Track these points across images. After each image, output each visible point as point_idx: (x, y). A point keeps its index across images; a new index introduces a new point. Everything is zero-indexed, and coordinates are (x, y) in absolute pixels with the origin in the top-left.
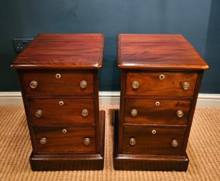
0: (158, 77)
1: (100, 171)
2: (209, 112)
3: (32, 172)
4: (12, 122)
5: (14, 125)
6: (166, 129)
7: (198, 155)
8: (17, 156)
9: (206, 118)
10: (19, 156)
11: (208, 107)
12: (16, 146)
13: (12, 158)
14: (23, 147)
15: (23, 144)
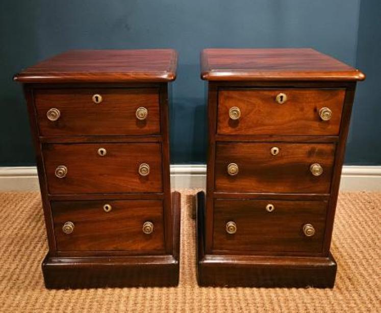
0: (275, 98)
1: (172, 289)
2: (366, 198)
3: (46, 291)
4: (13, 216)
5: (16, 219)
6: (291, 203)
7: (353, 262)
8: (20, 267)
9: (363, 207)
10: (24, 266)
11: (365, 191)
12: (19, 251)
13: (11, 270)
14: (31, 254)
15: (31, 248)
